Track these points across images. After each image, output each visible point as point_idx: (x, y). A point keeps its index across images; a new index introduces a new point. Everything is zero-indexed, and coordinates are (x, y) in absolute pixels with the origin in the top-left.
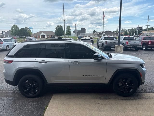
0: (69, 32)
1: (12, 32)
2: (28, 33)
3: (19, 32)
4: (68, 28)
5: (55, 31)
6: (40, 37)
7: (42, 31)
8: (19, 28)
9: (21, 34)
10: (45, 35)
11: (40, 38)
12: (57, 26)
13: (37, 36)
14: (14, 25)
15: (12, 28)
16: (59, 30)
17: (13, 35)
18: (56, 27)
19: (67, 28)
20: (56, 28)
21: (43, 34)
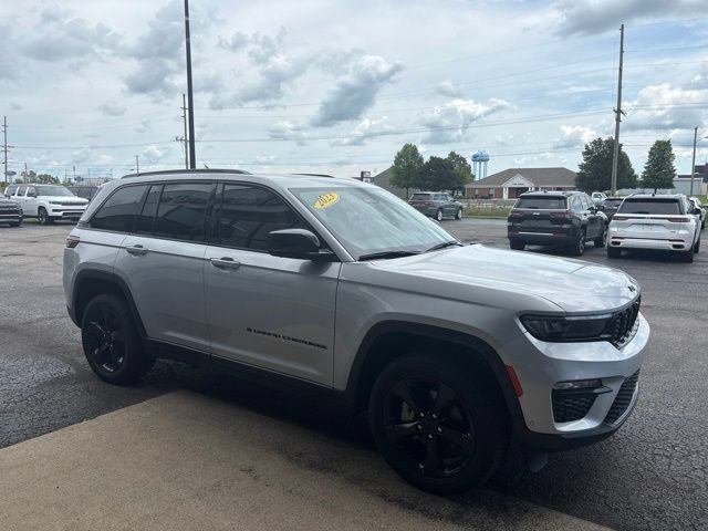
0: (660, 169)
1: (398, 173)
2: (454, 179)
3: (421, 173)
4: (661, 153)
5: (581, 166)
6: (505, 196)
7: (517, 170)
8: (421, 159)
9: (427, 182)
10: (526, 184)
11: (502, 197)
12: (595, 142)
13: (492, 192)
14: (406, 147)
15: (399, 158)
16: (599, 161)
17: (400, 185)
18: (587, 146)
19: (652, 149)
20: (584, 154)
21: (518, 181)
